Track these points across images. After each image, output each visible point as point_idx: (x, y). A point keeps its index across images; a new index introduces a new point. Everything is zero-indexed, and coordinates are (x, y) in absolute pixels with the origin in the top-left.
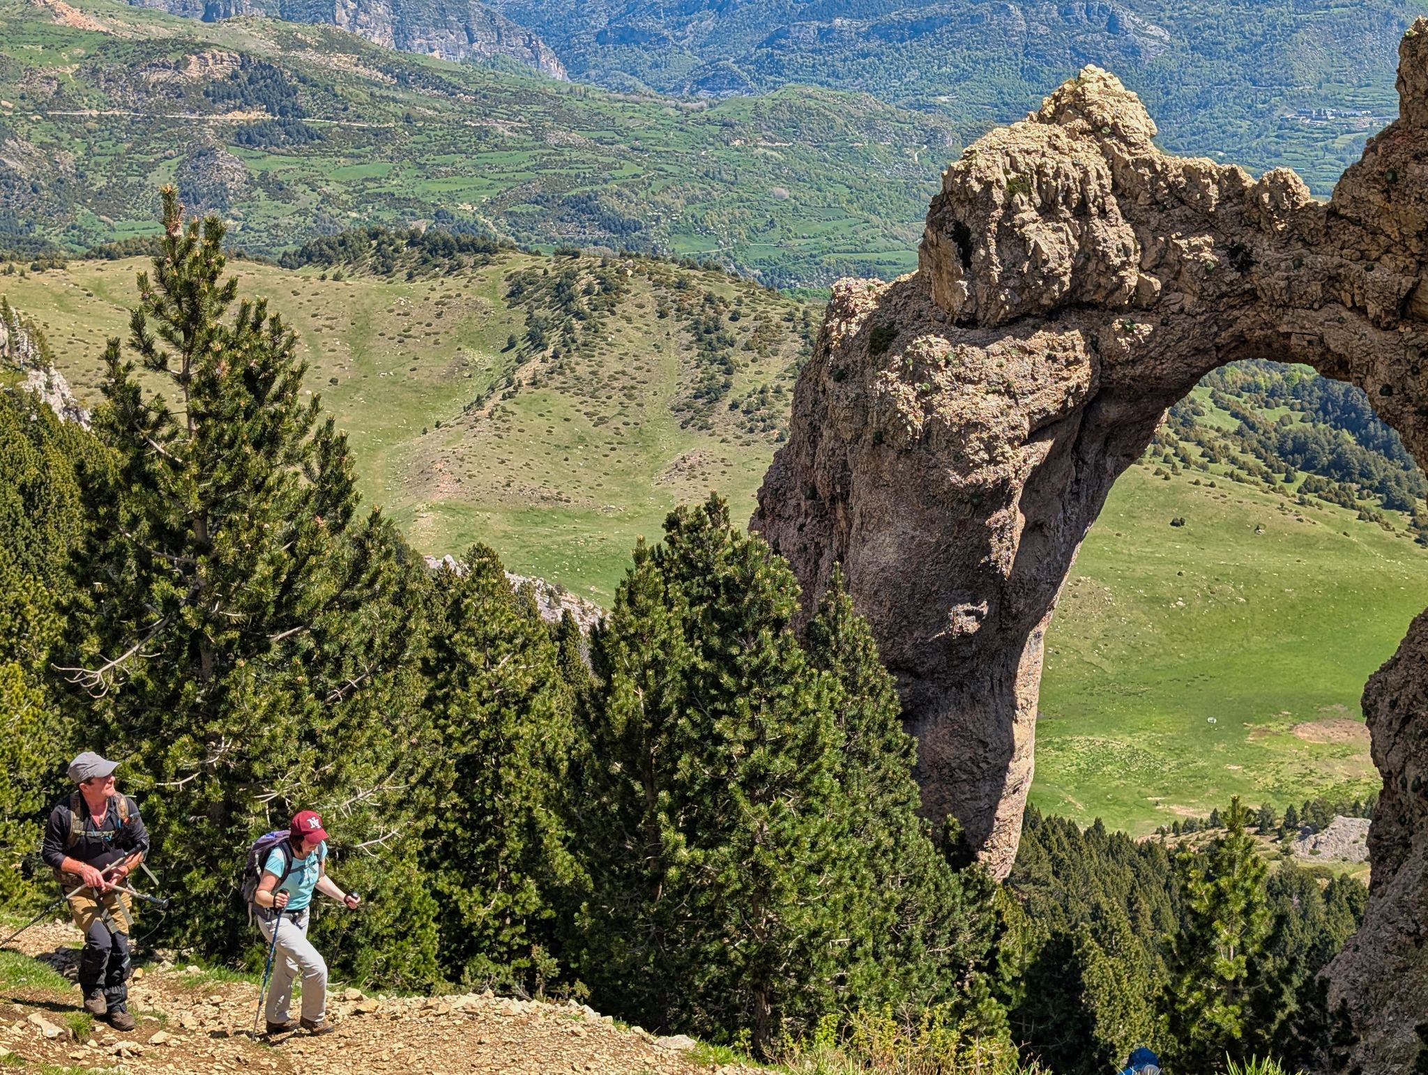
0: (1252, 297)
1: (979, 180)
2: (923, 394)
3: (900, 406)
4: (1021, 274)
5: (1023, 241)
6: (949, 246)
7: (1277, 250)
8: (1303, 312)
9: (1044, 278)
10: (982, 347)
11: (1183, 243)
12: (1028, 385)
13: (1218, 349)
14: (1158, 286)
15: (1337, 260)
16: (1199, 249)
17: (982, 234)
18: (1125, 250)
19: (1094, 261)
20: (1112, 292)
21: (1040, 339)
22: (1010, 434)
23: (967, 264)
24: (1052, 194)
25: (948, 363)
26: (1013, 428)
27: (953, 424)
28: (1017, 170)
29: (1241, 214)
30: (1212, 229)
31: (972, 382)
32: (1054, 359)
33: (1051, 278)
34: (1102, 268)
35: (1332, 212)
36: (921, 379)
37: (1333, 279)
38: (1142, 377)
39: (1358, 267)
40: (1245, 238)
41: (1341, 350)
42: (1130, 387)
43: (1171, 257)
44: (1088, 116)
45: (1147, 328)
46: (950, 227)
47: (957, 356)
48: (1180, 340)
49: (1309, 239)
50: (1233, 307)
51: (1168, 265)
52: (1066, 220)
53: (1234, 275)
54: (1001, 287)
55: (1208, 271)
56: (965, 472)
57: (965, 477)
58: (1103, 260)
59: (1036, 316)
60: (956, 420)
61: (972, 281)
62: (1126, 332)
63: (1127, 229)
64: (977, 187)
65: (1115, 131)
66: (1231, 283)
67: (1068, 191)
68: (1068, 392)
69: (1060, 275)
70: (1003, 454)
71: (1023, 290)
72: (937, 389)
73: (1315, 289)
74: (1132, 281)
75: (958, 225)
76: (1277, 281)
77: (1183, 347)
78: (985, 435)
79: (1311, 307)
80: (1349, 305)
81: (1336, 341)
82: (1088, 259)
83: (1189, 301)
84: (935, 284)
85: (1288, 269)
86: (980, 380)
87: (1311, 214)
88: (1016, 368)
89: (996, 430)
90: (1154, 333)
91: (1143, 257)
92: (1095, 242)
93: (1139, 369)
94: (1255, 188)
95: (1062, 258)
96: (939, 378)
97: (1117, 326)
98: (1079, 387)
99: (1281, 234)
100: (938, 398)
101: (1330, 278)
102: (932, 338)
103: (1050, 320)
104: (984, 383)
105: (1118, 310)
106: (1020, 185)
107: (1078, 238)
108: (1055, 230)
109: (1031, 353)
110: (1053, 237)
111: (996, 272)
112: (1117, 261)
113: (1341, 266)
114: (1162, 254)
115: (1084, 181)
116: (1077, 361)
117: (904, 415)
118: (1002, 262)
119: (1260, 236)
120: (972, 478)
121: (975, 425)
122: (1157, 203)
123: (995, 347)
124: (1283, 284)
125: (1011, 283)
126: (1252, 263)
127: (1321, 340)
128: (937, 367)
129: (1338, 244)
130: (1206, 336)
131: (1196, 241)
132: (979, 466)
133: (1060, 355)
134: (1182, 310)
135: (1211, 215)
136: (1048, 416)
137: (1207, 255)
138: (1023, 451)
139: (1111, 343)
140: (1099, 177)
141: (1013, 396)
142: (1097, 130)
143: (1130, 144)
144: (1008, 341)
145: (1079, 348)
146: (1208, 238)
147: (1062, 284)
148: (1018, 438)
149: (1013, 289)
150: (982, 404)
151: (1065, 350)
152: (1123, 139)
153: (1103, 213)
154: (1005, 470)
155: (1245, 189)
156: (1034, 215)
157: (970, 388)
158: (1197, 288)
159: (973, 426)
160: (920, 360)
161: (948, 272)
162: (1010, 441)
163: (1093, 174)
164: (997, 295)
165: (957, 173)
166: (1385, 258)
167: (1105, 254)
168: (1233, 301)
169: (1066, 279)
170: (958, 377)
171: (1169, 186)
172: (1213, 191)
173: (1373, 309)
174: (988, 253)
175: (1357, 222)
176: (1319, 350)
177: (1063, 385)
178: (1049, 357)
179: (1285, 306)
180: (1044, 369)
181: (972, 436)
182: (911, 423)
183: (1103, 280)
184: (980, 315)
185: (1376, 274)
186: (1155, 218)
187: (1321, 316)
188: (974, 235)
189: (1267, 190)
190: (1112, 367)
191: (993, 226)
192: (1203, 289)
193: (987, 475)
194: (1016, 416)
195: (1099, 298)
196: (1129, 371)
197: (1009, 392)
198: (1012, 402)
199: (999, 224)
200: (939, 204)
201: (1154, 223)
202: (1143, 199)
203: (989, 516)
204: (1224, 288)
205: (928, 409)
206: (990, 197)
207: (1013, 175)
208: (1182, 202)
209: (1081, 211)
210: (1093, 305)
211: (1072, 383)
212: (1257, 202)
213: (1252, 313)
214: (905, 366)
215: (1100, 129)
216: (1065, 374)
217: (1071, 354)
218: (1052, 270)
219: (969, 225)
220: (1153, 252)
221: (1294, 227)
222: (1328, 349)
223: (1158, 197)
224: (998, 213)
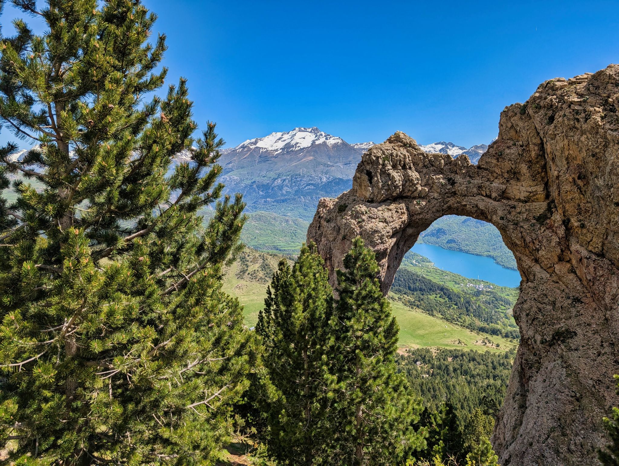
0: (454, 194)
1: (375, 156)
2: (359, 222)
3: (352, 226)
4: (388, 185)
5: (389, 175)
6: (365, 177)
7: (463, 179)
8: (471, 198)
9: (395, 187)
10: (376, 208)
11: (434, 177)
12: (391, 219)
13: (443, 210)
14: (427, 190)
15: (481, 181)
16: (439, 178)
17: (376, 173)
18: (417, 179)
19: (408, 182)
20: (413, 192)
21: (393, 206)
22: (387, 234)
23: (371, 183)
24: (395, 162)
25: (366, 213)
26: (388, 233)
27: (370, 231)
28: (385, 155)
29: (450, 169)
30: (442, 173)
31: (374, 218)
32: (398, 212)
33: (396, 187)
34: (411, 184)
35: (479, 167)
36: (358, 218)
37: (480, 187)
38: (422, 219)
39: (488, 183)
40: (452, 176)
41: (483, 208)
42: (417, 222)
43: (430, 182)
44: (402, 142)
45: (424, 203)
46: (365, 172)
47: (369, 211)
48: (433, 207)
49: (472, 175)
50: (448, 197)
51: (429, 184)
52: (400, 170)
53: (449, 187)
54: (382, 189)
55: (442, 185)
56: (374, 247)
57: (374, 248)
58: (411, 182)
59: (390, 200)
60: (371, 230)
61: (372, 188)
62: (418, 204)
63: (417, 173)
64: (374, 158)
65: (410, 146)
66: (449, 189)
67: (400, 161)
68: (402, 222)
69: (399, 186)
70: (385, 240)
71: (388, 190)
72: (363, 220)
73: (475, 190)
74: (420, 188)
75: (367, 171)
76: (463, 188)
77: (434, 210)
78: (380, 235)
79: (474, 196)
80: (485, 195)
81: (481, 206)
82: (406, 182)
83: (436, 195)
84: (358, 191)
85: (466, 184)
86: (377, 218)
87: (473, 168)
88: (387, 214)
89: (383, 233)
90: (426, 204)
91: (422, 182)
92: (409, 176)
93: (421, 216)
94: (455, 161)
95: (399, 181)
96: (364, 217)
97: (415, 202)
98: (405, 221)
99: (463, 174)
100: (364, 223)
101: (479, 187)
102: (360, 205)
103: (394, 201)
104: (378, 219)
105: (415, 198)
106: (386, 158)
107: (403, 176)
108: (397, 173)
109: (391, 210)
110: (397, 174)
111: (380, 184)
112: (416, 182)
113: (482, 183)
114: (428, 180)
115: (405, 158)
116: (404, 213)
117: (354, 229)
118: (382, 181)
119: (456, 175)
120: (376, 248)
121: (377, 231)
122: (425, 166)
123: (380, 208)
124: (465, 189)
125: (385, 188)
126: (455, 183)
127: (477, 206)
128: (363, 214)
129: (481, 177)
130: (440, 206)
131: (437, 177)
132: (378, 244)
133: (399, 211)
134: (434, 198)
135: (442, 169)
136: (397, 230)
137: (441, 180)
138: (390, 240)
139: (413, 208)
140: (409, 157)
141: (387, 223)
142: (405, 145)
143: (415, 149)
144: (384, 207)
145: (405, 209)
146: (441, 176)
147: (400, 189)
148: (389, 236)
149: (386, 190)
150: (378, 225)
151: (401, 209)
152: (413, 148)
153: (410, 168)
154: (387, 245)
155: (452, 161)
156: (391, 167)
157: (374, 220)
158: (439, 191)
159: (376, 231)
160: (357, 212)
161: (365, 186)
162: (387, 237)
163: (407, 156)
164: (381, 192)
165: (367, 155)
166: (496, 180)
167: (412, 180)
168: (449, 195)
169: (401, 187)
170: (370, 217)
171: (429, 161)
172: (443, 161)
173: (494, 195)
174: (378, 179)
175: (486, 169)
176: (475, 209)
177: (400, 220)
178: (396, 211)
179: (465, 196)
180: (395, 215)
181: (376, 235)
182: (356, 231)
183: (411, 189)
184: (375, 198)
185: (494, 184)
186: (425, 170)
187: (477, 198)
188: (373, 174)
189: (459, 160)
190: (413, 215)
191: (379, 170)
192: (441, 191)
193: (381, 247)
194: (388, 229)
195: (409, 194)
196: (418, 217)
197: (385, 221)
198: (387, 225)
199: (381, 170)
200: (359, 166)
201: (424, 172)
202: (421, 165)
203: (380, 261)
204: (447, 191)
205: (361, 227)
206: (378, 162)
207: (384, 156)
208: (432, 165)
209: (404, 167)
210: (407, 197)
211: (403, 220)
212: (456, 164)
213: (454, 199)
214: (352, 214)
215: (406, 145)
216: (401, 217)
217: (402, 210)
218: (397, 184)
219: (371, 170)
220: (425, 180)
221: (467, 172)
222: (479, 209)
223: (426, 164)
224: (380, 167)
